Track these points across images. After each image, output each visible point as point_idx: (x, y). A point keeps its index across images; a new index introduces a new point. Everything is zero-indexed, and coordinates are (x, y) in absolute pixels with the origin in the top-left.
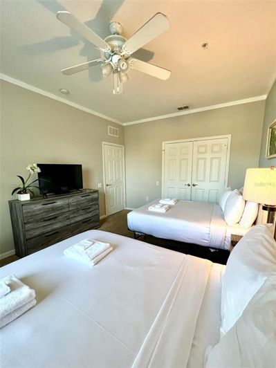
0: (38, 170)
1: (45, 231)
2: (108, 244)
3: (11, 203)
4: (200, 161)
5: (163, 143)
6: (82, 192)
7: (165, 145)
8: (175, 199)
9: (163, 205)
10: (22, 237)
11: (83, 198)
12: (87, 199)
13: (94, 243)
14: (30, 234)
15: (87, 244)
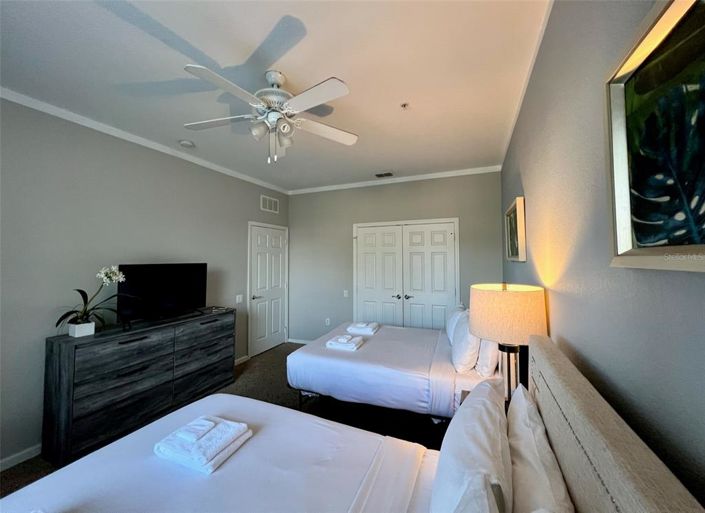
0: (121, 278)
1: (117, 397)
2: (244, 425)
3: (50, 343)
4: (415, 257)
5: (355, 226)
6: (203, 314)
7: (359, 230)
8: (375, 324)
9: (353, 336)
10: (63, 416)
11: (205, 326)
12: (211, 327)
13: (216, 424)
14: (83, 408)
15: (203, 428)
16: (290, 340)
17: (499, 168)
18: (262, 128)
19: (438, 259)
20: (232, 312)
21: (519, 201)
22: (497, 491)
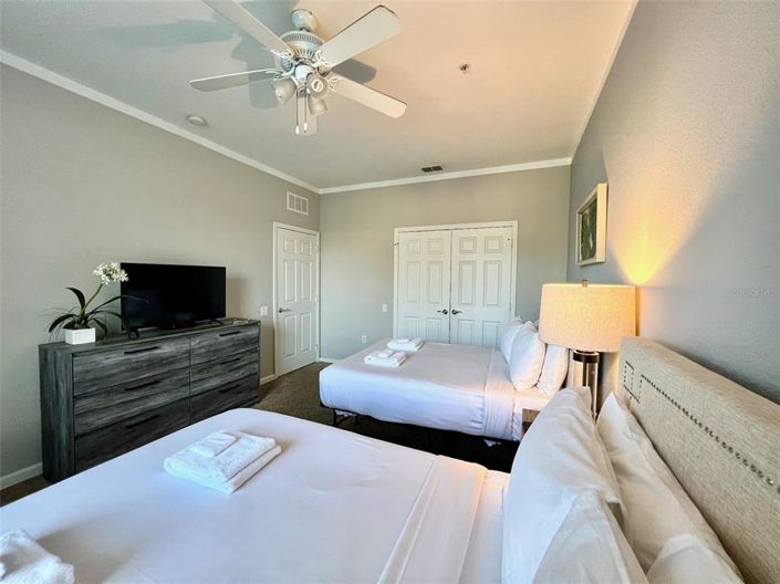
0: (123, 276)
1: (126, 414)
2: (272, 441)
3: (44, 351)
4: (465, 267)
5: (396, 230)
6: (222, 324)
7: (401, 235)
8: (418, 340)
9: (395, 352)
10: (64, 432)
11: (224, 338)
12: (233, 339)
13: (238, 439)
14: (87, 424)
15: (221, 443)
16: (322, 360)
17: (568, 161)
18: (288, 86)
19: (492, 269)
20: (256, 324)
21: (601, 189)
22: (616, 509)
